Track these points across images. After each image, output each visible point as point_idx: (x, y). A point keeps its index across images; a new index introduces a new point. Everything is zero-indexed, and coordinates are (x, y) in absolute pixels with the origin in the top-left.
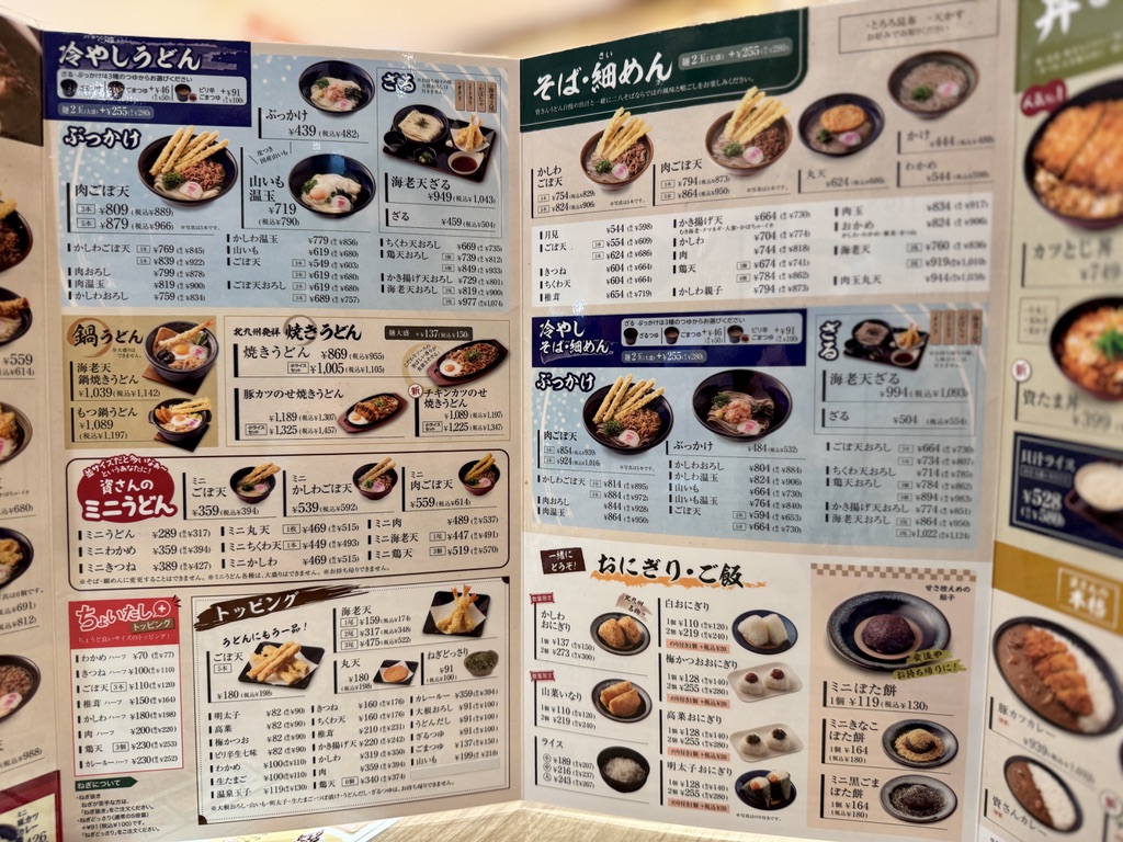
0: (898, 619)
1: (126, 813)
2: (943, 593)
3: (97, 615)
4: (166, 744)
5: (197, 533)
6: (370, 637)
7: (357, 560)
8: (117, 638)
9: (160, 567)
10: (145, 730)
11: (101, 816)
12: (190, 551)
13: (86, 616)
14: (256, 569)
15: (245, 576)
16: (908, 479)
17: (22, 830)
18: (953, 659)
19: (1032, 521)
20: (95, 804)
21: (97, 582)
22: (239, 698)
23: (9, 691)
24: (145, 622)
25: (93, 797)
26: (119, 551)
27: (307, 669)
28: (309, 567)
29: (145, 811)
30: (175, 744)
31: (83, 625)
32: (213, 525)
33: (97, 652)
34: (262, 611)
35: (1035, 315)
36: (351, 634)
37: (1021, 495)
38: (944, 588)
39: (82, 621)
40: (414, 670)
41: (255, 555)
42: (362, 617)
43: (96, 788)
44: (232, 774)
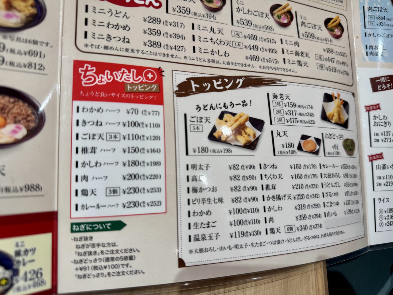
1: (115, 256)
3: (97, 73)
4: (153, 190)
5: (176, 24)
6: (292, 116)
7: (277, 62)
8: (113, 94)
9: (148, 43)
10: (135, 177)
11: (92, 258)
12: (171, 36)
13: (88, 73)
14: (216, 57)
15: (209, 60)
17: (19, 262)
20: (88, 246)
21: (98, 47)
22: (209, 153)
23: (15, 122)
24: (137, 84)
25: (86, 239)
26: (117, 27)
27: (254, 135)
28: (249, 62)
29: (133, 254)
30: (159, 190)
31: (84, 81)
32: (187, 21)
33: (96, 104)
34: (222, 88)
36: (280, 112)
39: (85, 77)
40: (319, 144)
41: (216, 47)
42: (286, 101)
43: (89, 231)
44: (205, 219)
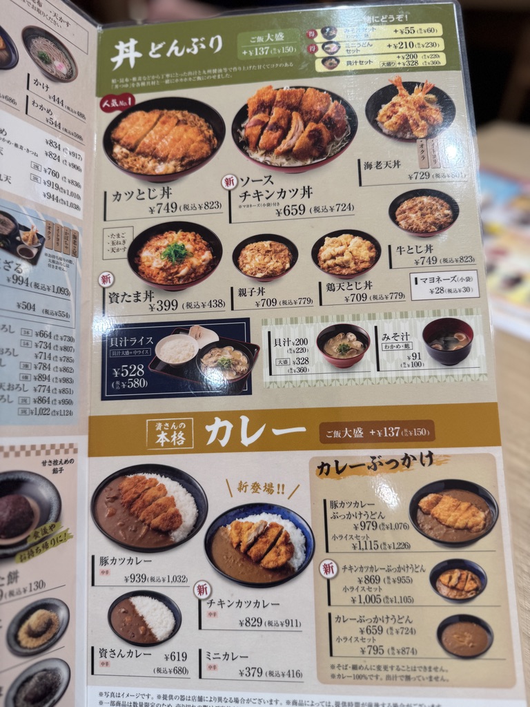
0: (20, 498)
2: (56, 467)
16: (28, 360)
18: (63, 530)
19: (122, 391)
35: (116, 239)
37: (111, 373)
38: (55, 462)
